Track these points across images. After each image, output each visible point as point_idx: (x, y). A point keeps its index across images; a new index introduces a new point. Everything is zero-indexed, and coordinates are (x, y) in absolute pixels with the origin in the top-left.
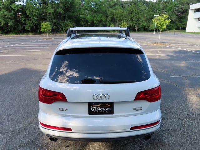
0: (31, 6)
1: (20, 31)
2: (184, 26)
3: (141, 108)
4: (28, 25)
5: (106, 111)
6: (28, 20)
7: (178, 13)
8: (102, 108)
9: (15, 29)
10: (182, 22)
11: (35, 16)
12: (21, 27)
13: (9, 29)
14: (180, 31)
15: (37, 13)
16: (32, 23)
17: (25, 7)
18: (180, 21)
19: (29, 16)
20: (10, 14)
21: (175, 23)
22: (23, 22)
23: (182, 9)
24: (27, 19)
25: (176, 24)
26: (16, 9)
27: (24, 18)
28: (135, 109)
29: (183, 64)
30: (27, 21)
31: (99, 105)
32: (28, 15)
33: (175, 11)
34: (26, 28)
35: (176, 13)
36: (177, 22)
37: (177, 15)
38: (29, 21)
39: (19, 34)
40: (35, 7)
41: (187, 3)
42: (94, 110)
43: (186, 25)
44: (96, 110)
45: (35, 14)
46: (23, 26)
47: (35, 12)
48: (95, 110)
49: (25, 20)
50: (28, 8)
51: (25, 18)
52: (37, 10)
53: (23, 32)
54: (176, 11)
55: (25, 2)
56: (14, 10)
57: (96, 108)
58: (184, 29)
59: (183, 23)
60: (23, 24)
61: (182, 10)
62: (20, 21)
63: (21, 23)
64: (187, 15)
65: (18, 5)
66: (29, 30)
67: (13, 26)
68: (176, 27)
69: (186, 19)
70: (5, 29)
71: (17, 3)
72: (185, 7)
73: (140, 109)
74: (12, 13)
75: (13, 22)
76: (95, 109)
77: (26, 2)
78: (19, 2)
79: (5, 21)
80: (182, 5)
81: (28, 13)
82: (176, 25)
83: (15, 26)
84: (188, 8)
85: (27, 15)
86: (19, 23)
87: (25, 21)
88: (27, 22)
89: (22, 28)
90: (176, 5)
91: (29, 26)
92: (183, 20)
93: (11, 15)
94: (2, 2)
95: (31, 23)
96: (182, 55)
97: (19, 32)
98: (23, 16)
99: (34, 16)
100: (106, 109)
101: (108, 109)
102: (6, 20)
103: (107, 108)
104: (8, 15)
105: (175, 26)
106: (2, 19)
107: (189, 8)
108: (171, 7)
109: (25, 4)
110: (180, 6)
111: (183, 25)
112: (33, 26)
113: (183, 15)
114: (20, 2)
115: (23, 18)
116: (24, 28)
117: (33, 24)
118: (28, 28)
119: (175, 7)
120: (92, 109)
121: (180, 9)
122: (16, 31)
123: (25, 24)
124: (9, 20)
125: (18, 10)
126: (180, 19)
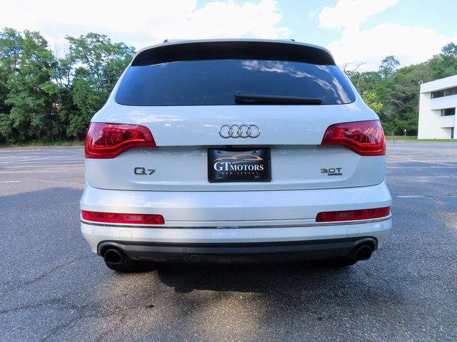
0: (84, 86)
1: (55, 139)
2: (413, 127)
3: (339, 169)
4: (74, 124)
5: (251, 172)
6: (75, 114)
7: (396, 101)
8: (243, 164)
9: (43, 133)
10: (406, 119)
11: (91, 105)
12: (58, 128)
13: (30, 133)
14: (405, 137)
15: (96, 100)
16: (83, 120)
17: (72, 89)
18: (402, 118)
19: (78, 107)
20: (38, 102)
21: (392, 121)
22: (63, 118)
23: (403, 92)
24: (71, 113)
25: (394, 122)
26: (51, 93)
27: (66, 111)
28: (325, 171)
29: (423, 180)
30: (71, 116)
31: (233, 158)
32: (76, 105)
33: (389, 97)
34: (68, 131)
35: (392, 100)
36: (396, 120)
37: (394, 104)
38: (77, 117)
39: (53, 145)
40: (91, 88)
41: (413, 81)
42: (221, 168)
43: (416, 124)
44: (227, 169)
45: (90, 101)
46: (62, 127)
47: (92, 99)
48: (224, 168)
49: (67, 115)
50: (77, 91)
51: (69, 110)
52: (95, 94)
53: (62, 139)
54: (393, 96)
55: (71, 79)
56: (47, 95)
57: (227, 163)
58: (413, 133)
59: (409, 121)
60: (63, 123)
61: (404, 95)
62: (56, 118)
63: (60, 120)
64: (417, 104)
65: (55, 86)
66: (75, 135)
67: (41, 127)
68: (396, 129)
69: (415, 113)
70: (23, 133)
71: (54, 81)
72: (409, 90)
73: (337, 172)
74: (41, 101)
75: (41, 120)
76: (224, 166)
77: (74, 79)
78: (59, 80)
79: (26, 117)
80: (402, 85)
81: (77, 100)
82: (395, 126)
83: (45, 127)
84: (416, 92)
85: (74, 104)
86: (53, 121)
87: (68, 117)
88: (72, 119)
89: (59, 131)
90: (389, 86)
91: (75, 127)
92: (408, 114)
93: (39, 105)
94: (23, 80)
95: (80, 120)
96: (419, 169)
97: (52, 141)
98: (64, 107)
99: (88, 106)
100: (251, 168)
101: (256, 168)
102: (27, 114)
103: (254, 163)
104: (31, 105)
105: (393, 127)
106: (20, 113)
107: (418, 91)
108: (381, 89)
109: (71, 84)
110: (398, 87)
111: (410, 124)
112: (84, 127)
113: (408, 105)
114: (61, 78)
115: (63, 111)
116: (64, 131)
117: (84, 123)
118: (73, 132)
119: (388, 90)
120: (218, 167)
121: (399, 93)
122: (46, 138)
123: (67, 122)
124: (34, 114)
125: (55, 95)
126: (402, 113)
